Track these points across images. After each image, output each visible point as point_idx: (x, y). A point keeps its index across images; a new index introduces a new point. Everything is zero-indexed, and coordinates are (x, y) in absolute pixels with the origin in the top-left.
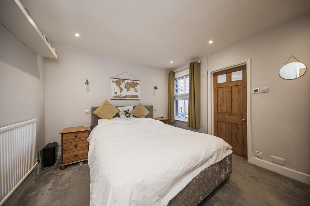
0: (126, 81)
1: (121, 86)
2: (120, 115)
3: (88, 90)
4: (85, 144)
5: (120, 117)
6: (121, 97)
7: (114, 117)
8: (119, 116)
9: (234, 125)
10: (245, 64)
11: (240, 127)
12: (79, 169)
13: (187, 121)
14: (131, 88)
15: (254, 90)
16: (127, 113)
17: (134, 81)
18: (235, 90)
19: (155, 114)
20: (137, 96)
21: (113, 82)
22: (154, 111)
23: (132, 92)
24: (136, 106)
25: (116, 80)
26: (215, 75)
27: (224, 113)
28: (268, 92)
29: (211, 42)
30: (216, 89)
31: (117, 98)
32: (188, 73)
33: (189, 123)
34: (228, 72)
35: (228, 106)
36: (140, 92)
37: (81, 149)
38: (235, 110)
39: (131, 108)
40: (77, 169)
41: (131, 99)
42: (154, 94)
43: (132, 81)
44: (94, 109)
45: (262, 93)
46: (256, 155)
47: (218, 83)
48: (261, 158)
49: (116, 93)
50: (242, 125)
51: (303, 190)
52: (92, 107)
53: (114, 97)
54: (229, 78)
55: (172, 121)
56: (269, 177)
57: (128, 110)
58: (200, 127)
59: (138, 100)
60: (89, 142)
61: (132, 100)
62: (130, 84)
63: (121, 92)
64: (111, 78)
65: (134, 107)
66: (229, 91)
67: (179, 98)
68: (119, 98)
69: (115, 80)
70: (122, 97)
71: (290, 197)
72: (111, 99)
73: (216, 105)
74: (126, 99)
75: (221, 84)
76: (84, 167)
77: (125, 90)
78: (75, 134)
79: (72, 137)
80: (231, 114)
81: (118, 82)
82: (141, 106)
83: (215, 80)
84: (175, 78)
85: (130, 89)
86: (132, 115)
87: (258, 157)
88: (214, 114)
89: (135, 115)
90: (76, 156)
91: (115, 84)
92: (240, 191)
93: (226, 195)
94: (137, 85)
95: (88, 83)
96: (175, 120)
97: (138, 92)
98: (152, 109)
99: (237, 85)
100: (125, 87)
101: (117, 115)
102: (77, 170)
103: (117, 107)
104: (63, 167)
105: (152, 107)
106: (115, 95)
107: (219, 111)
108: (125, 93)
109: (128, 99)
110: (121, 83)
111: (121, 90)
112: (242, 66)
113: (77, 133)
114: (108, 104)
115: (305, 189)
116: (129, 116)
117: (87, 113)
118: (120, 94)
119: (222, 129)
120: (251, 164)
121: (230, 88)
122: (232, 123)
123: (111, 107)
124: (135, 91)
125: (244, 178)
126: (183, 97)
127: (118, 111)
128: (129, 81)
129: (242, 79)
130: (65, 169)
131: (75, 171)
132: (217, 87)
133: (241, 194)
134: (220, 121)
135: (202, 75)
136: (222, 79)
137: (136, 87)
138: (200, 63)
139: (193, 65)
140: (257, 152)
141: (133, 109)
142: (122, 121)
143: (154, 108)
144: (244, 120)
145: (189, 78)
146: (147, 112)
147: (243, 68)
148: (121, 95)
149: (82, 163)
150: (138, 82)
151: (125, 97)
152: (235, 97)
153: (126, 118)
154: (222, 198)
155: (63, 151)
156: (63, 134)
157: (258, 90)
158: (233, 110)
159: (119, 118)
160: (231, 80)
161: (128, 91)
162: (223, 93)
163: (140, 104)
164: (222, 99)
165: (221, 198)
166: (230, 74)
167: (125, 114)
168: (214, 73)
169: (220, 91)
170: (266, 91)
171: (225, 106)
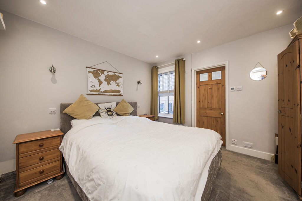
0: (105, 72)
1: (99, 78)
2: (101, 114)
3: (54, 81)
4: (55, 155)
5: (102, 116)
6: (100, 92)
7: (93, 116)
8: (99, 115)
9: (214, 119)
10: (224, 65)
11: (219, 120)
12: (49, 190)
13: (172, 117)
14: (112, 81)
15: (231, 88)
16: (109, 111)
17: (115, 73)
18: (215, 88)
19: (139, 111)
20: (119, 92)
21: (90, 72)
22: (137, 108)
23: (113, 86)
24: (120, 102)
25: (94, 71)
26: (198, 73)
27: (206, 108)
28: (241, 90)
29: (199, 42)
30: (199, 86)
31: (95, 92)
32: (173, 69)
33: (174, 119)
34: (210, 71)
35: (209, 102)
36: (122, 86)
37: (49, 161)
38: (215, 105)
39: (114, 105)
40: (46, 190)
41: (112, 94)
42: (137, 90)
43: (113, 74)
44: (64, 107)
45: (237, 90)
46: (233, 142)
47: (200, 81)
48: (236, 145)
49: (94, 87)
50: (221, 118)
51: (267, 165)
52: (61, 104)
53: (92, 91)
54: (210, 77)
55: (156, 118)
56: (244, 159)
57: (110, 108)
58: (184, 122)
59: (120, 95)
60: (62, 150)
61: (114, 95)
62: (111, 76)
63: (100, 86)
64: (87, 67)
65: (117, 104)
66: (210, 89)
67: (163, 94)
68: (97, 93)
69: (92, 70)
70: (102, 92)
71: (262, 172)
72: (87, 94)
73: (199, 101)
74: (106, 94)
75: (203, 82)
76: (56, 185)
77: (105, 83)
78: (40, 143)
79: (34, 146)
80: (211, 109)
81: (96, 73)
82: (125, 102)
83: (198, 78)
84: (158, 74)
85: (110, 83)
86: (115, 113)
87: (234, 144)
88: (197, 110)
89: (118, 113)
90: (41, 173)
91: (92, 75)
92: (230, 175)
93: (222, 181)
94: (119, 78)
95: (54, 72)
96: (158, 117)
97: (120, 86)
98: (136, 106)
99: (217, 83)
100: (105, 79)
101: (97, 114)
102: (46, 192)
103: (97, 104)
104: (20, 193)
105: (136, 103)
106: (93, 89)
107: (201, 107)
108: (105, 87)
109: (108, 94)
110: (100, 74)
111: (101, 83)
112: (221, 67)
113: (43, 141)
114: (85, 100)
115: (268, 164)
116: (112, 115)
117: (53, 112)
118: (99, 88)
119: (203, 123)
120: (229, 151)
121: (211, 85)
122: (212, 117)
123: (90, 103)
124: (117, 86)
125: (228, 163)
126: (167, 93)
127: (99, 108)
128: (110, 74)
129: (221, 78)
130: (24, 195)
131: (44, 193)
132: (200, 84)
133: (232, 177)
134: (201, 116)
135: (186, 72)
136: (204, 77)
137: (117, 81)
138: (184, 61)
139: (179, 62)
140: (233, 140)
141: (116, 106)
142: (104, 121)
143: (138, 105)
144: (222, 113)
145: (174, 75)
146: (131, 109)
147: (222, 69)
148: (100, 90)
149: (51, 181)
150: (120, 75)
151: (106, 91)
152: (215, 94)
153: (108, 117)
154: (221, 185)
155: (19, 169)
156: (18, 144)
157: (234, 88)
158: (213, 105)
159: (99, 117)
160: (211, 78)
161: (108, 85)
162: (205, 90)
163: (123, 100)
164: (204, 95)
165: (219, 184)
166: (210, 73)
167: (107, 112)
168: (197, 72)
169: (203, 88)
170: (241, 89)
171: (206, 101)
